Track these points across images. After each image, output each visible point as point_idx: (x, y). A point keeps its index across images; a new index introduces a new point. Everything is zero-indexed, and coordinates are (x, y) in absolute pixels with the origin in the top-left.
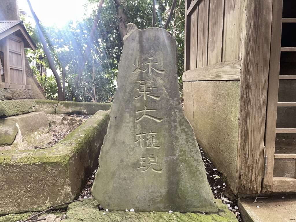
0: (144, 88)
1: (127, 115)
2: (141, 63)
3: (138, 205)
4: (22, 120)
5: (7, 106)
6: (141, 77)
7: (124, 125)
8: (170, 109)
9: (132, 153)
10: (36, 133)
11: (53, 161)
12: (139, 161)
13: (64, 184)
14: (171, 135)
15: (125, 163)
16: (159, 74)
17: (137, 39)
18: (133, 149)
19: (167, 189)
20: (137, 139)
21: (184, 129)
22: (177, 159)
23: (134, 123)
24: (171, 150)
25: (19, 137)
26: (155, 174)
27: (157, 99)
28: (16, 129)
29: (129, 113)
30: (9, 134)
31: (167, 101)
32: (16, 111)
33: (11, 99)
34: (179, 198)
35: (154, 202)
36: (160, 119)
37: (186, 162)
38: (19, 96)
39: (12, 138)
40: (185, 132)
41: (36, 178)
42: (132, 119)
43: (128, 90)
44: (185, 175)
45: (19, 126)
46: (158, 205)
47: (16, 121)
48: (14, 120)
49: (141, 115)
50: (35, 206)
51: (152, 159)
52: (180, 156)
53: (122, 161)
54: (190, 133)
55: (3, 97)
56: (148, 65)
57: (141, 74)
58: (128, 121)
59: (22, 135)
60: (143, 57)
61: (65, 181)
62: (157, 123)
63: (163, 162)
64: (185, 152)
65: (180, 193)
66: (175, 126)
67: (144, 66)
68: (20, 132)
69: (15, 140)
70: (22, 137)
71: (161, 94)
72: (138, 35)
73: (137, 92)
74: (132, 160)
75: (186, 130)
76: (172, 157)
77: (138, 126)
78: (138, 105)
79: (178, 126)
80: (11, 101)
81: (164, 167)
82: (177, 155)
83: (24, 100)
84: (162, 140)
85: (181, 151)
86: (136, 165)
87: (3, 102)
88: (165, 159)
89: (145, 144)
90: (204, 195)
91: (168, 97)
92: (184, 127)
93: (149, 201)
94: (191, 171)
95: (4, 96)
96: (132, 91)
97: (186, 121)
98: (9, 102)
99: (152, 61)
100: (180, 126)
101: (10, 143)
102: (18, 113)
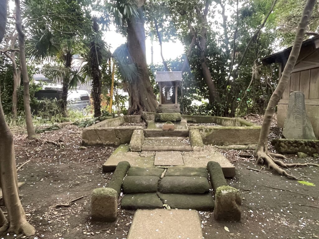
0: (296, 107)
8: (303, 113)
12: (295, 126)
15: (291, 127)
16: (300, 103)
17: (294, 95)
18: (293, 123)
19: (303, 134)
20: (294, 120)
26: (299, 130)
27: (300, 110)
34: (306, 136)
37: (307, 127)
40: (307, 119)
49: (295, 114)
51: (298, 126)
56: (297, 101)
57: (295, 103)
58: (292, 116)
62: (299, 116)
64: (307, 124)
66: (305, 117)
76: (304, 125)
81: (302, 128)
84: (301, 121)
89: (296, 122)
93: (298, 137)
94: (309, 129)
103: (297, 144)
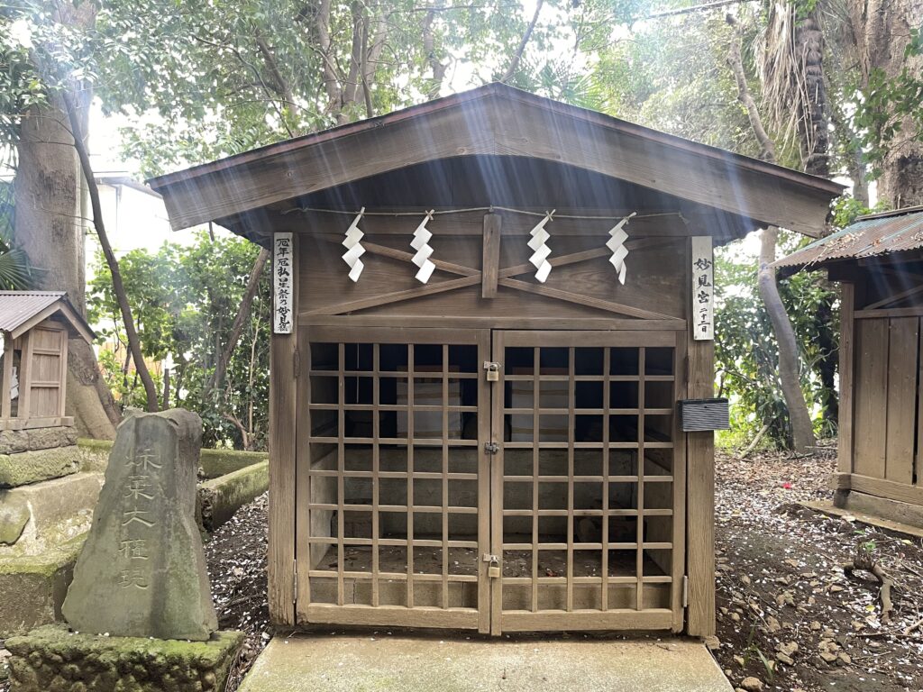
0: (137, 484)
1: (114, 517)
2: (135, 454)
3: (114, 629)
4: (40, 494)
5: (15, 466)
6: (134, 471)
7: (108, 529)
8: (165, 512)
9: (113, 564)
10: (69, 521)
11: (33, 571)
12: (121, 574)
13: (44, 605)
14: (163, 544)
15: (104, 576)
16: (155, 468)
17: (133, 427)
18: (115, 559)
19: (150, 610)
20: (122, 546)
21: (179, 536)
22: (167, 573)
23: (120, 526)
24: (161, 562)
25: (31, 529)
26: (138, 591)
27: (151, 498)
28: (26, 513)
29: (116, 514)
30: (12, 524)
31: (162, 501)
32: (33, 475)
33: (25, 451)
34: (164, 621)
35: (134, 626)
36: (152, 523)
37: (176, 576)
38: (44, 443)
39: (17, 530)
40: (180, 540)
41: (10, 593)
42: (118, 521)
43: (117, 487)
44: (174, 593)
45: (33, 508)
46: (137, 629)
47: (27, 496)
48: (24, 495)
49: (130, 517)
50: (5, 632)
51: (137, 572)
52: (171, 569)
53: (101, 573)
54: (186, 541)
55: (9, 448)
56: (143, 458)
57: (135, 467)
58: (113, 524)
59: (36, 526)
60: (139, 448)
61: (46, 600)
62: (148, 528)
63: (150, 576)
64: (177, 564)
65: (165, 615)
66: (169, 532)
67: (139, 458)
68: (33, 519)
69: (21, 534)
70: (35, 529)
71: (156, 492)
72: (134, 423)
73: (128, 489)
74: (113, 573)
75: (181, 537)
76: (160, 571)
77: (125, 531)
78: (127, 504)
79: (172, 532)
80: (24, 455)
81: (151, 583)
82: (168, 567)
83: (55, 450)
84: (152, 549)
85: (173, 563)
86: (117, 579)
87: (7, 459)
88: (152, 573)
89: (131, 554)
90: (194, 618)
91: (163, 496)
92: (179, 533)
93: (127, 624)
94: (181, 588)
95: (11, 446)
96: (121, 487)
97: (182, 526)
98: (20, 458)
99: (149, 453)
100: (175, 532)
101: (11, 542)
102: (38, 478)
103: (82, 668)
